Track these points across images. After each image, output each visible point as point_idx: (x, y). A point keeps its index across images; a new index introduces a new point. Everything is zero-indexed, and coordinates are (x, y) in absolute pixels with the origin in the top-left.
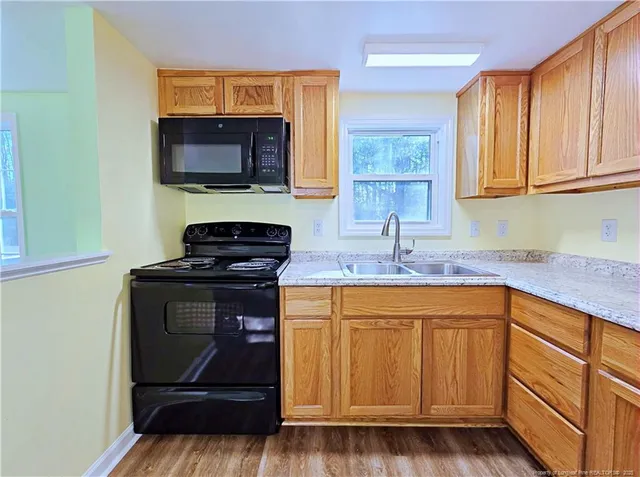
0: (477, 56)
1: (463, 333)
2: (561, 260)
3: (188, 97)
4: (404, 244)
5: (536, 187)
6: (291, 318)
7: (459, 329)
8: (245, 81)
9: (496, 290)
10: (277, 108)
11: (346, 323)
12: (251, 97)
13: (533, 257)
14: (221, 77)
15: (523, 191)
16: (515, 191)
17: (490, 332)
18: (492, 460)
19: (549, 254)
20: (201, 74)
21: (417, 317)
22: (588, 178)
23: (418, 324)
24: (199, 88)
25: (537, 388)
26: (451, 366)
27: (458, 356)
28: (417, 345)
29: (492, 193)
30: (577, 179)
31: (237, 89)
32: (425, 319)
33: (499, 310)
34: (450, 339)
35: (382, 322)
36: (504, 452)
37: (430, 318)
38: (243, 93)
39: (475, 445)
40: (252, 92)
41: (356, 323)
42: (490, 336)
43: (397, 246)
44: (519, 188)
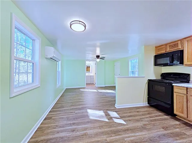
3: (160, 50)
8: (171, 44)
10: (180, 47)
14: (166, 45)
20: (162, 45)
24: (162, 48)
31: (170, 46)
40: (173, 46)
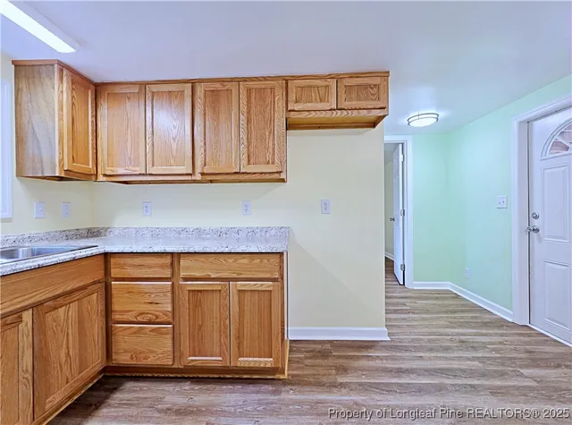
0: (72, 50)
1: (74, 306)
2: (117, 232)
5: (105, 175)
7: (70, 303)
9: (95, 259)
13: (93, 233)
15: (94, 178)
16: (89, 177)
17: (95, 296)
18: (110, 401)
19: (106, 229)
21: (25, 309)
22: (146, 175)
23: (27, 316)
25: (140, 319)
26: (64, 346)
27: (70, 331)
29: (71, 176)
30: (140, 174)
32: (33, 306)
33: (100, 275)
34: (62, 318)
36: (114, 390)
37: (40, 304)
39: (91, 405)
42: (95, 300)
44: (91, 175)
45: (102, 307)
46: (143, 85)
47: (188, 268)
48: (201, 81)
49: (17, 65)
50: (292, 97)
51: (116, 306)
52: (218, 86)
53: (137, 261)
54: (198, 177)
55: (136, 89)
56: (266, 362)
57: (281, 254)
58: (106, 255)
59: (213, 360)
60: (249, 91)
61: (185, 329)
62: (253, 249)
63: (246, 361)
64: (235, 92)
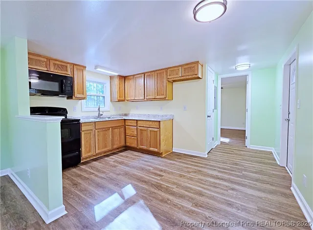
4: (101, 113)
5: (127, 100)
6: (83, 131)
7: (117, 129)
8: (57, 62)
9: (122, 120)
10: (69, 73)
11: (96, 131)
12: (59, 68)
13: (126, 115)
14: (49, 59)
16: (123, 101)
19: (129, 115)
21: (110, 127)
22: (135, 100)
23: (111, 129)
24: (40, 61)
25: (131, 135)
26: (117, 137)
27: (118, 135)
28: (110, 133)
29: (119, 101)
31: (55, 64)
32: (112, 127)
33: (123, 124)
34: (116, 131)
35: (104, 129)
38: (56, 66)
40: (59, 66)
41: (99, 130)
42: (122, 129)
43: (99, 113)
45: (124, 131)
46: (134, 75)
47: (140, 124)
48: (146, 73)
49: (110, 77)
50: (168, 74)
51: (127, 132)
52: (149, 73)
53: (131, 121)
54: (146, 100)
55: (132, 77)
56: (156, 150)
57: (159, 121)
58: (125, 120)
59: (144, 147)
60: (157, 74)
61: (139, 139)
62: (153, 120)
63: (152, 149)
64: (154, 75)
